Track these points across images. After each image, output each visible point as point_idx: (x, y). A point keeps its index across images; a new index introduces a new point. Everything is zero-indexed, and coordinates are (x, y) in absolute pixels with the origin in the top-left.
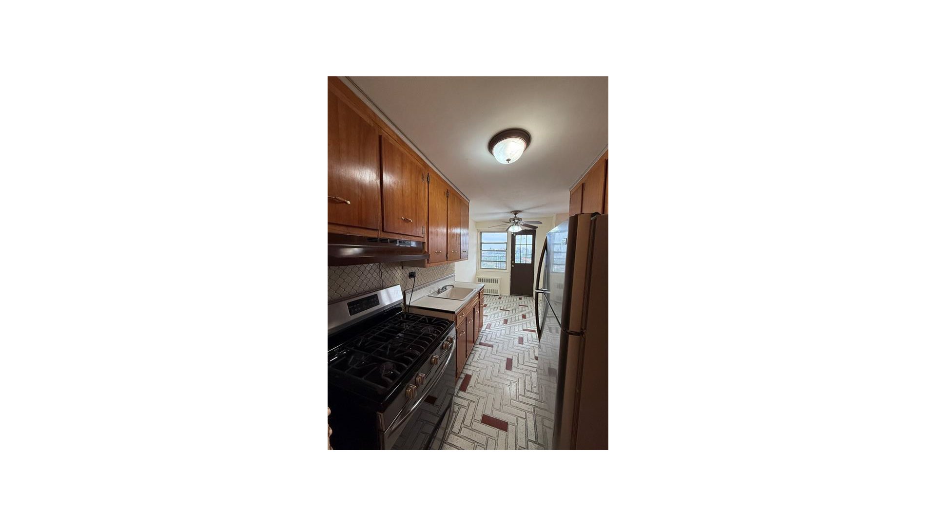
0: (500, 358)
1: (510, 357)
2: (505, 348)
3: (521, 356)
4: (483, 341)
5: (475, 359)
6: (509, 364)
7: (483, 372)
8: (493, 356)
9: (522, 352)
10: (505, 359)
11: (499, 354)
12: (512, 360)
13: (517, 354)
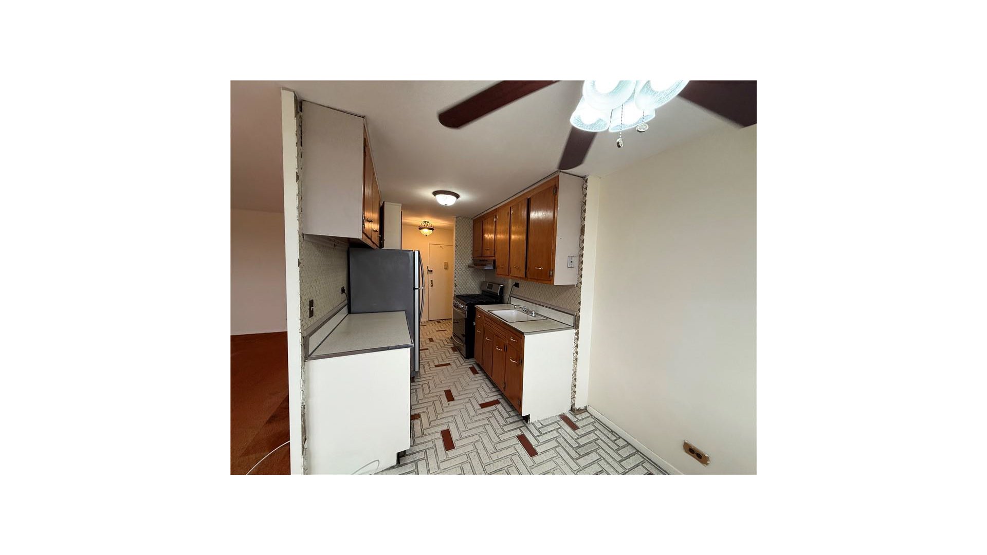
0: (462, 397)
1: (452, 403)
2: (463, 411)
3: (439, 410)
4: (499, 406)
5: (484, 385)
6: (449, 396)
7: (468, 380)
8: (471, 395)
9: (439, 416)
10: (456, 398)
11: (467, 400)
12: (448, 401)
13: (445, 410)
